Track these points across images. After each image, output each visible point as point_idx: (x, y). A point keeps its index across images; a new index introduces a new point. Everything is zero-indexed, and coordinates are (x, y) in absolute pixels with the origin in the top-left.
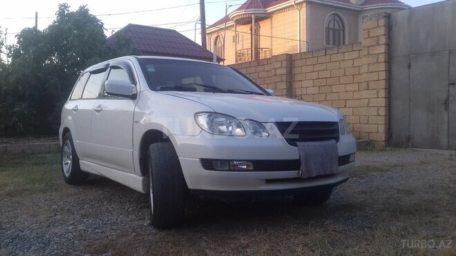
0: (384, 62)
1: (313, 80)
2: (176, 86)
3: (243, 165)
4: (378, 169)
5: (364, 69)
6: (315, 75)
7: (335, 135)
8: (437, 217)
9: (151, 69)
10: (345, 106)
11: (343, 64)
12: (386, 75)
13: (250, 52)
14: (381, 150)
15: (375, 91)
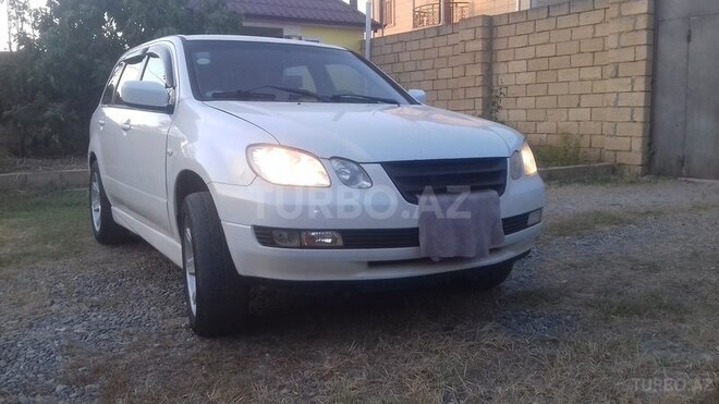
0: (646, 29)
1: (527, 60)
2: (239, 92)
3: (325, 238)
4: (614, 218)
5: (612, 42)
6: (530, 52)
7: (499, 182)
8: (682, 321)
9: (203, 60)
10: (579, 106)
11: (577, 34)
12: (648, 51)
13: (436, 10)
14: (631, 182)
15: (629, 80)
